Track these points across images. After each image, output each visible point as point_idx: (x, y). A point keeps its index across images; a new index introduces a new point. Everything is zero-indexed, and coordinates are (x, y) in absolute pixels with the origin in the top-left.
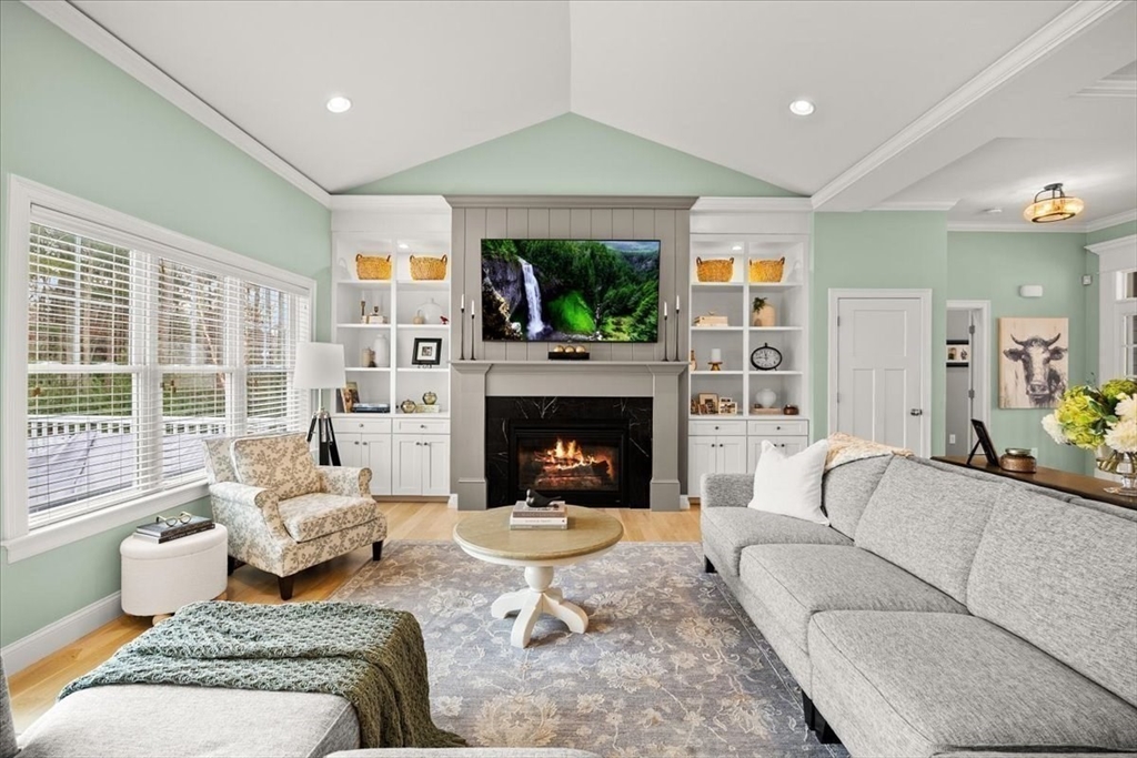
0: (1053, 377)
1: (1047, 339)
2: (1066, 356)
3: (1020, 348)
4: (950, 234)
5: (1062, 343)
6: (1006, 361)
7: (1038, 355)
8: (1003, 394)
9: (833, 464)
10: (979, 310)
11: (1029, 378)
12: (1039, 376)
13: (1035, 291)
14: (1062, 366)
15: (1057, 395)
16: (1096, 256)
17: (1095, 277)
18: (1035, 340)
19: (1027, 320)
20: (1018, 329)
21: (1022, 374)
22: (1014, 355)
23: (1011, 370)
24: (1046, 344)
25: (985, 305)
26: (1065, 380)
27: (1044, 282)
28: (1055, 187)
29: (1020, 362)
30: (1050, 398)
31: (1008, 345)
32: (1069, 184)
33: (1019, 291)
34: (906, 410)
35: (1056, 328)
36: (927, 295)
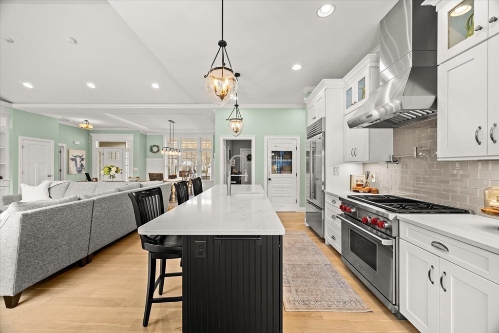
0: (82, 165)
1: (80, 156)
2: (85, 160)
3: (74, 158)
4: (60, 124)
5: (84, 157)
6: (70, 161)
7: (78, 160)
8: (70, 170)
9: (51, 186)
10: (63, 147)
11: (76, 166)
12: (79, 166)
13: (77, 143)
14: (84, 163)
15: (83, 170)
16: (91, 136)
17: (91, 141)
18: (78, 156)
19: (76, 151)
20: (74, 153)
21: (75, 165)
22: (73, 160)
23: (72, 163)
24: (80, 157)
25: (65, 145)
26: (85, 166)
27: (80, 141)
28: (87, 121)
29: (74, 162)
30: (81, 171)
31: (71, 157)
32: (90, 121)
33: (74, 142)
34: (46, 175)
35: (83, 153)
36: (53, 142)
